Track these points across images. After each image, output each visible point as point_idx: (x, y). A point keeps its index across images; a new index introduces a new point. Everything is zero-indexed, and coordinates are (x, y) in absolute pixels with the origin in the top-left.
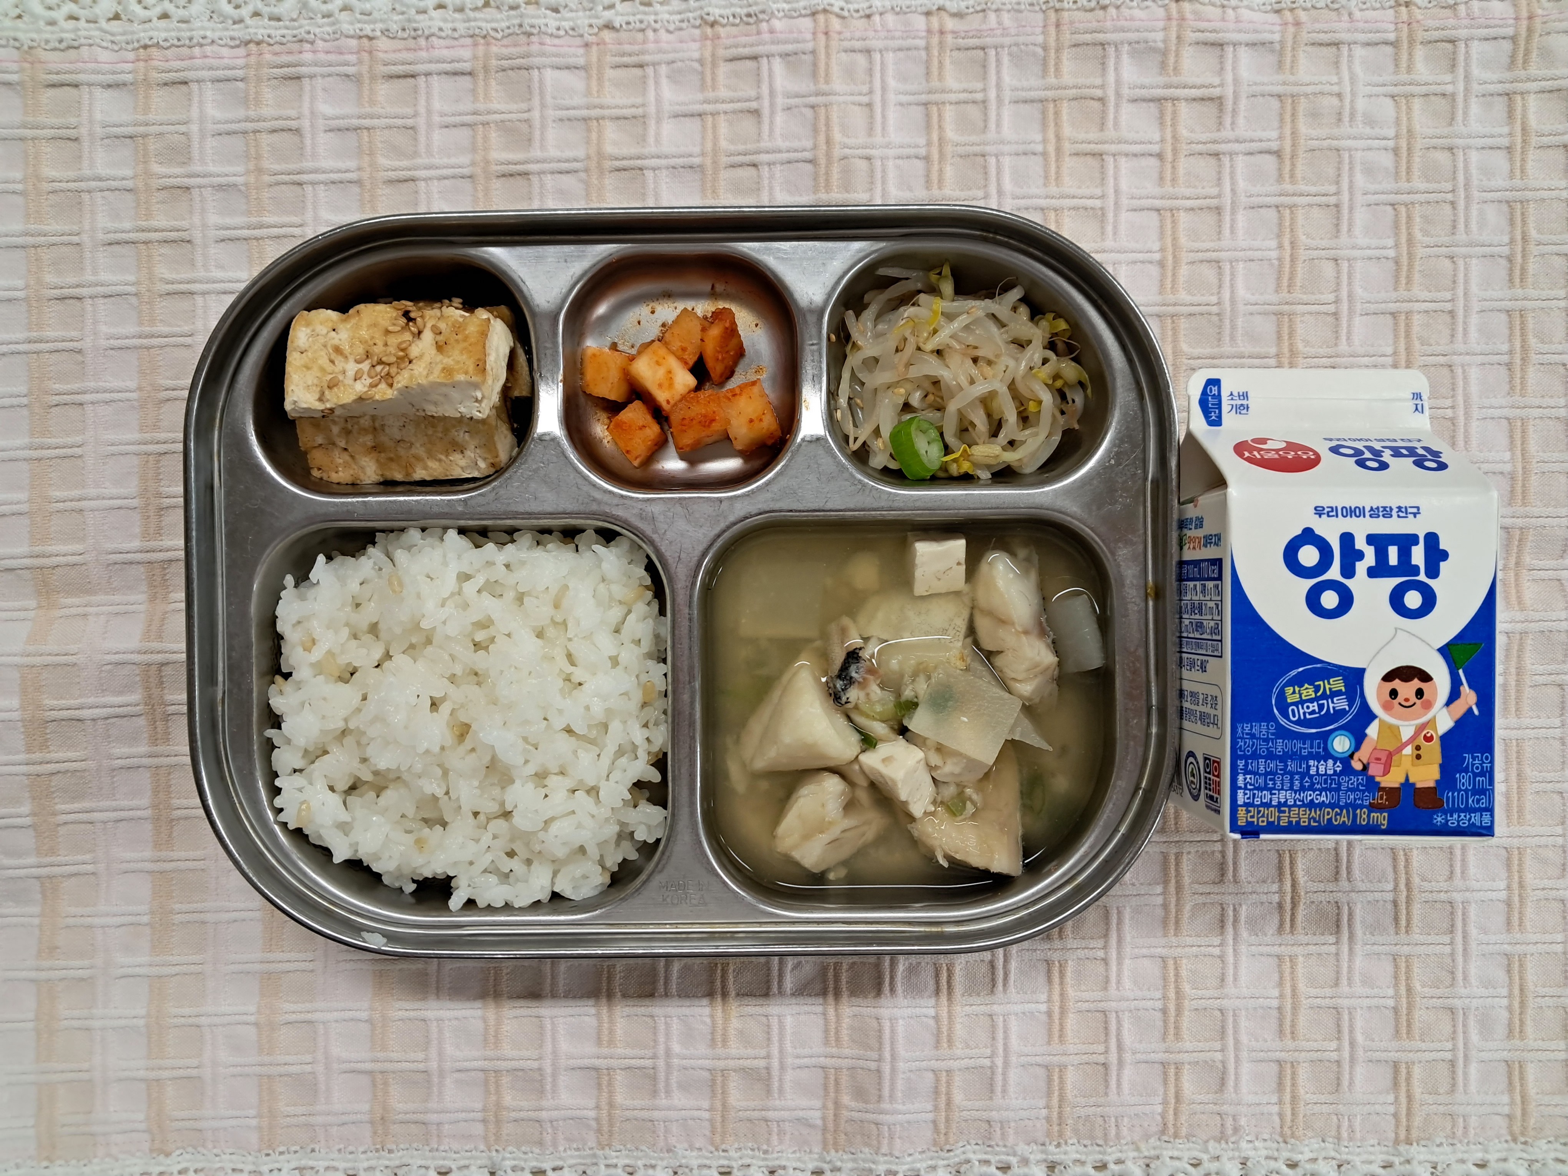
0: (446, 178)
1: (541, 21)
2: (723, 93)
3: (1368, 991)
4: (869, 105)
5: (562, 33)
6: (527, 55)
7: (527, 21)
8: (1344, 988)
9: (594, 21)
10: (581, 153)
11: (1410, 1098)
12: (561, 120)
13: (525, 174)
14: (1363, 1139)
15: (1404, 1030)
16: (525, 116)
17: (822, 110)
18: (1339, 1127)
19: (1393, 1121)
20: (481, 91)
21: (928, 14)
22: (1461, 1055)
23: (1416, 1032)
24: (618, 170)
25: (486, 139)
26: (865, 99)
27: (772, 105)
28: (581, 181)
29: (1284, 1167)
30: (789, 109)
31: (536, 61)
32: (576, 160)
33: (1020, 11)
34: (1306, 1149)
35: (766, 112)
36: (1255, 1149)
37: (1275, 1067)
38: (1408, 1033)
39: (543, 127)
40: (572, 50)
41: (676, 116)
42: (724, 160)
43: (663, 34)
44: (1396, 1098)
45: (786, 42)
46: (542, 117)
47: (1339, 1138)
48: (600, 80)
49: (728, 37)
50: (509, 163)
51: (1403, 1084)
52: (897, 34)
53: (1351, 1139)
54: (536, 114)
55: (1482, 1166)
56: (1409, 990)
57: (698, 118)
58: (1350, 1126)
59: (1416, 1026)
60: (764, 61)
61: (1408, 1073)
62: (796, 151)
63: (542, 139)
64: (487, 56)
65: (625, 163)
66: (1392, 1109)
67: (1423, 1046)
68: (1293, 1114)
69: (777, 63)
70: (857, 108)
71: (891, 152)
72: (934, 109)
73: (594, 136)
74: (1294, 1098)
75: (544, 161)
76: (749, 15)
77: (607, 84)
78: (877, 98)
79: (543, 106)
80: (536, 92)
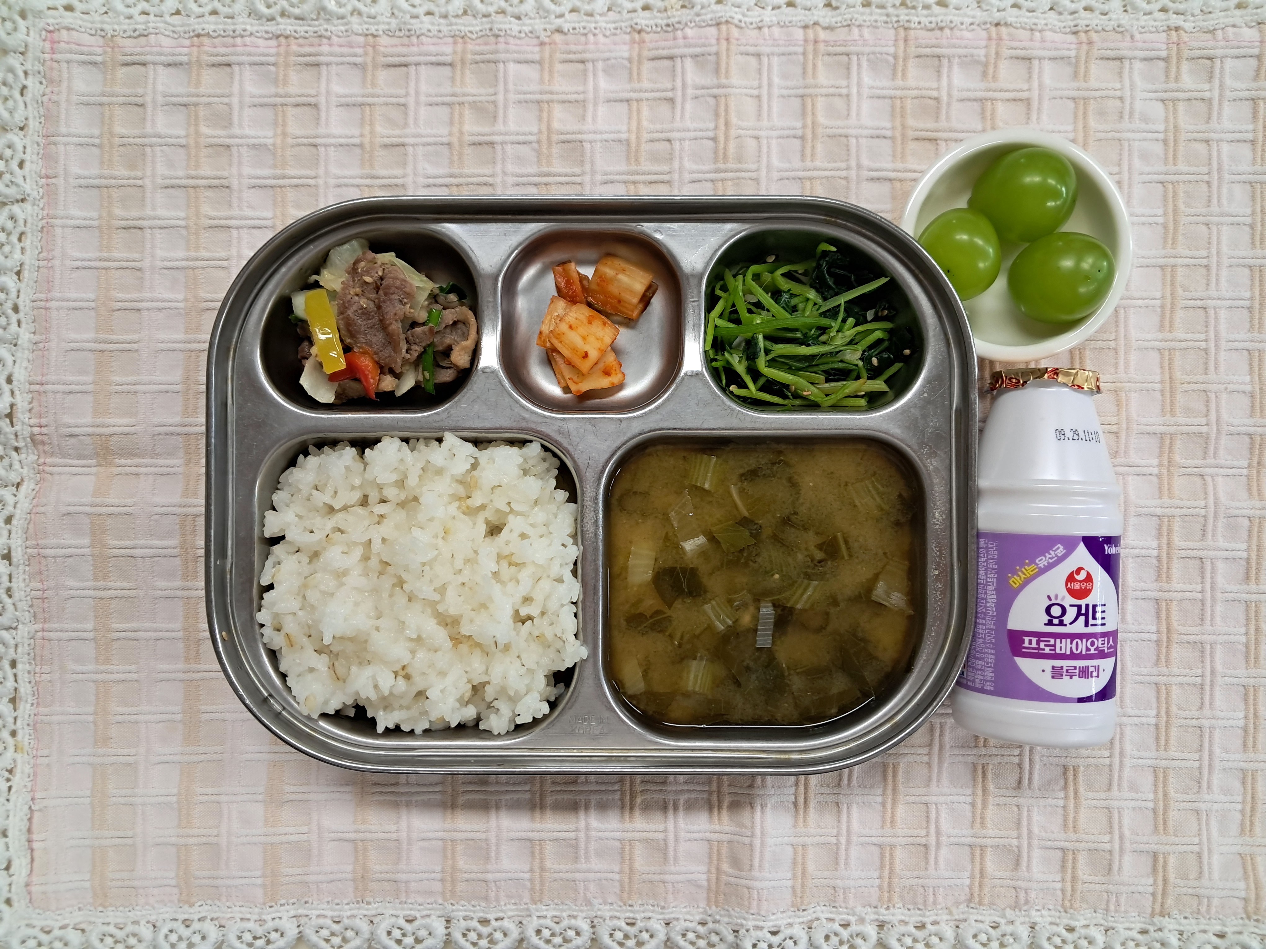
0: (429, 144)
1: (507, 26)
2: (646, 84)
3: (1133, 795)
4: (759, 97)
5: (523, 35)
6: (496, 52)
7: (496, 26)
8: (1115, 792)
9: (548, 27)
10: (535, 129)
11: (1165, 881)
12: (520, 102)
13: (491, 144)
14: (1126, 912)
15: (1161, 828)
16: (492, 98)
17: (723, 100)
18: (1108, 901)
19: (1151, 898)
20: (458, 78)
21: (806, 27)
22: (1205, 848)
23: (1171, 829)
24: (563, 142)
25: (461, 115)
26: (755, 92)
27: (684, 95)
28: (534, 150)
29: (1064, 931)
30: (696, 98)
31: (502, 56)
32: (531, 134)
33: (877, 27)
34: (1081, 918)
35: (679, 100)
36: (1042, 916)
37: (1059, 854)
38: (1164, 829)
39: (506, 107)
40: (530, 48)
41: (609, 101)
42: (645, 136)
43: (601, 38)
44: (1155, 881)
45: (695, 46)
46: (505, 99)
47: (1107, 910)
48: (551, 72)
49: (651, 42)
50: (479, 134)
51: (1161, 870)
52: (781, 42)
53: (1116, 911)
54: (500, 97)
55: (1221, 936)
56: (1165, 795)
57: (625, 104)
58: (1117, 901)
59: (1170, 823)
60: (678, 61)
61: (1165, 862)
62: (701, 130)
63: (505, 116)
64: (464, 51)
65: (569, 137)
66: (1151, 889)
67: (1177, 840)
68: (1073, 890)
69: (689, 63)
70: (748, 99)
71: (774, 133)
72: (809, 101)
73: (545, 115)
74: (1074, 878)
75: (506, 134)
76: (668, 25)
77: (556, 75)
78: (764, 91)
79: (506, 91)
80: (501, 80)
